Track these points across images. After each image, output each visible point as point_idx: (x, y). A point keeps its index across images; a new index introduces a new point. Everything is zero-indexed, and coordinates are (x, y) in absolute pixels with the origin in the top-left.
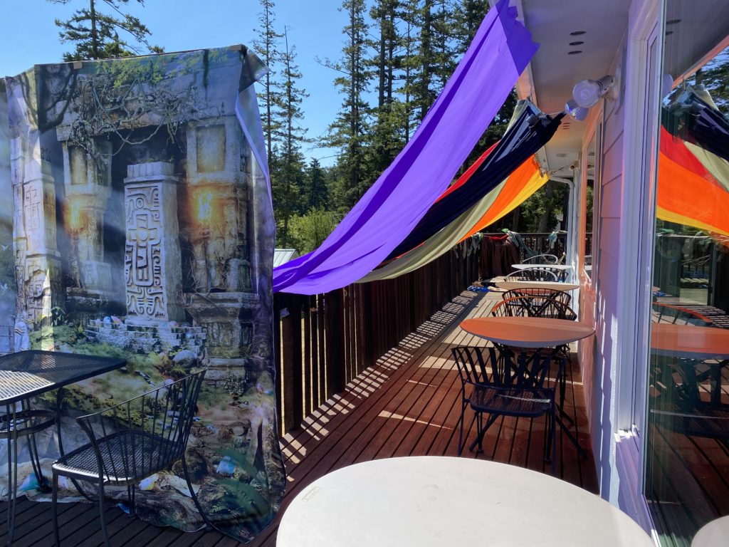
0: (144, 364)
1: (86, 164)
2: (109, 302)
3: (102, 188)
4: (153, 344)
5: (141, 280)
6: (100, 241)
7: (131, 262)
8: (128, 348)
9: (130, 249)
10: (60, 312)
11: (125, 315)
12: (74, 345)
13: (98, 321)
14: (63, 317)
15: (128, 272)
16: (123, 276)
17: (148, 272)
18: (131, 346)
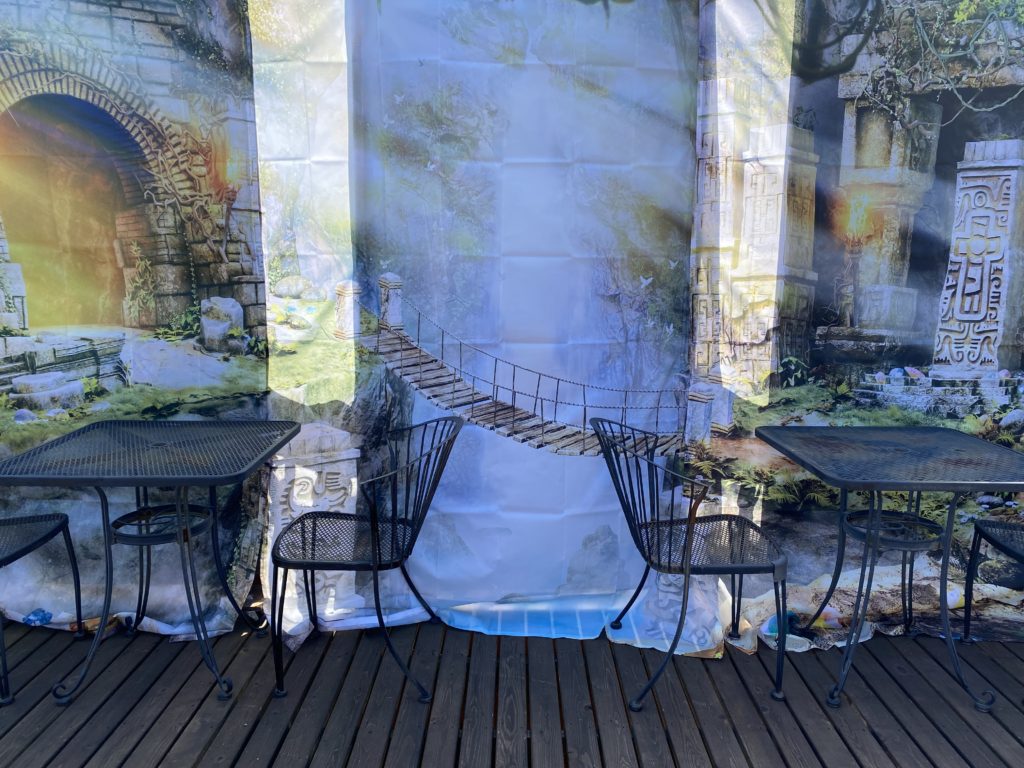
1: (891, 136)
2: (903, 347)
3: (917, 175)
4: (971, 403)
5: (967, 312)
6: (903, 256)
7: (955, 286)
8: (933, 411)
9: (956, 267)
10: (798, 365)
11: (930, 364)
12: (831, 414)
13: (880, 375)
14: (805, 372)
15: (948, 301)
16: (938, 306)
17: (980, 301)
18: (936, 409)
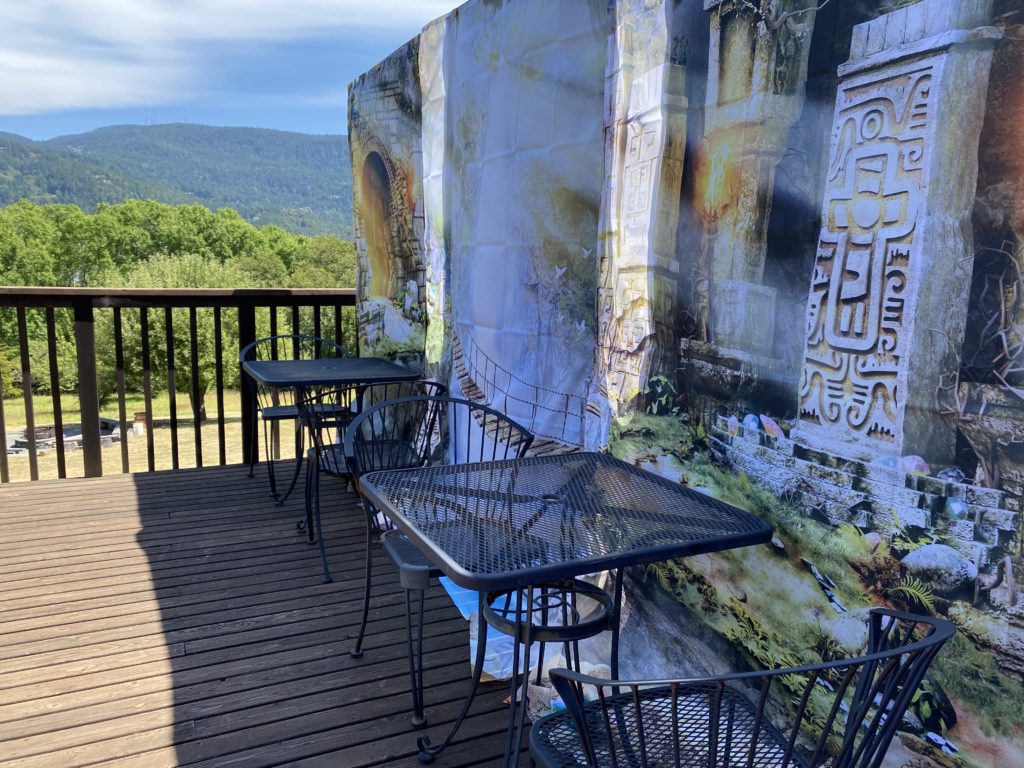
0: (824, 548)
1: (753, 49)
2: (760, 381)
3: (782, 99)
4: (852, 504)
5: (845, 334)
6: (759, 233)
7: (826, 285)
8: (791, 498)
9: (827, 252)
10: (666, 388)
11: (792, 417)
12: (686, 462)
13: (733, 420)
14: (671, 399)
15: (816, 311)
16: (803, 319)
17: (865, 314)
18: (797, 496)
